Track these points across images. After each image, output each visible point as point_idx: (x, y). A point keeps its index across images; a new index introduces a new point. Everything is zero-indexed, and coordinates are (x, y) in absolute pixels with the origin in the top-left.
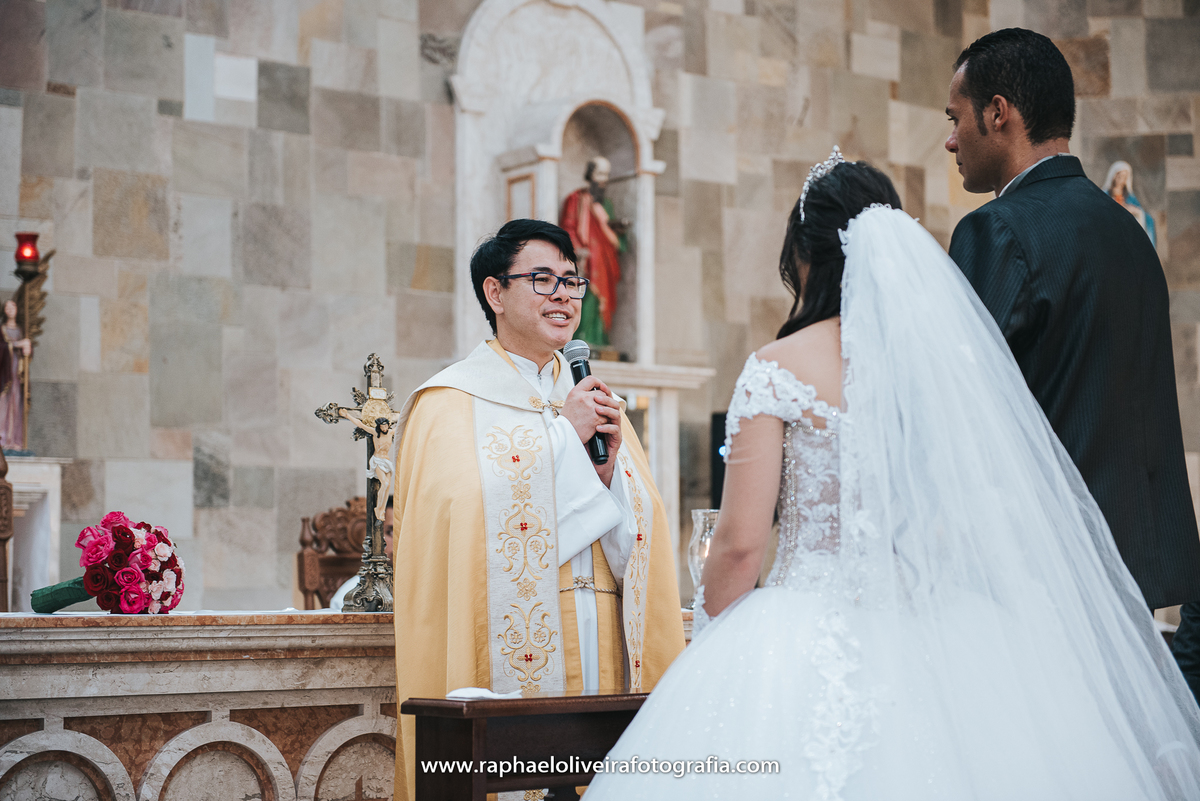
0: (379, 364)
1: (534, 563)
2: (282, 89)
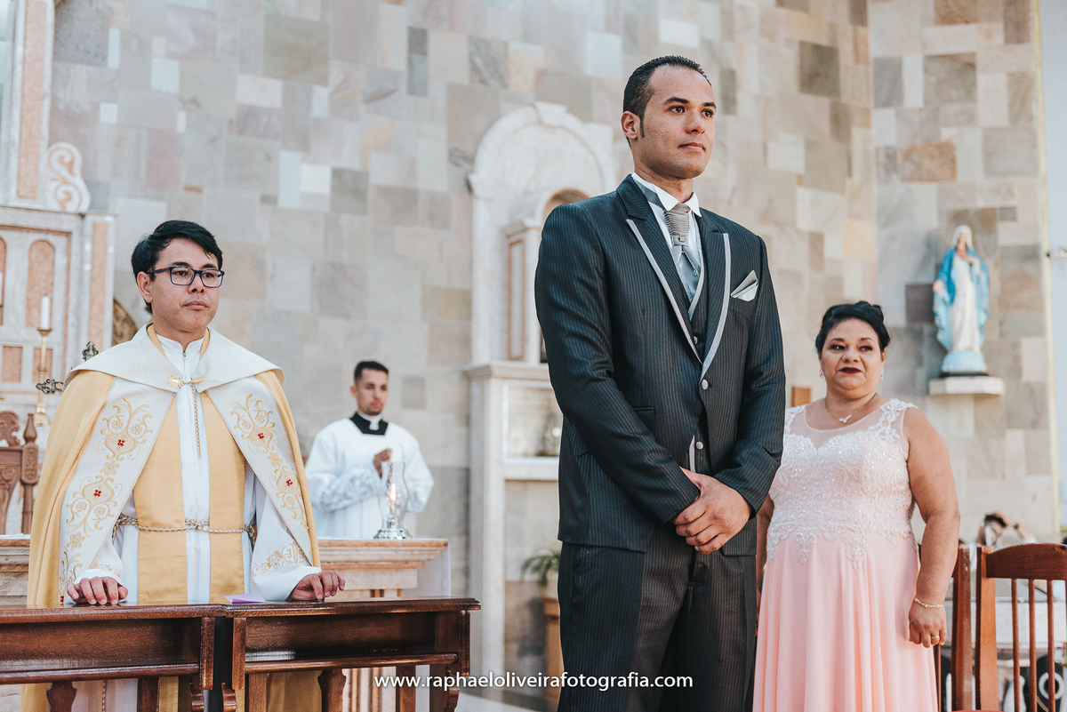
0: (94, 349)
1: (91, 524)
2: (349, 186)
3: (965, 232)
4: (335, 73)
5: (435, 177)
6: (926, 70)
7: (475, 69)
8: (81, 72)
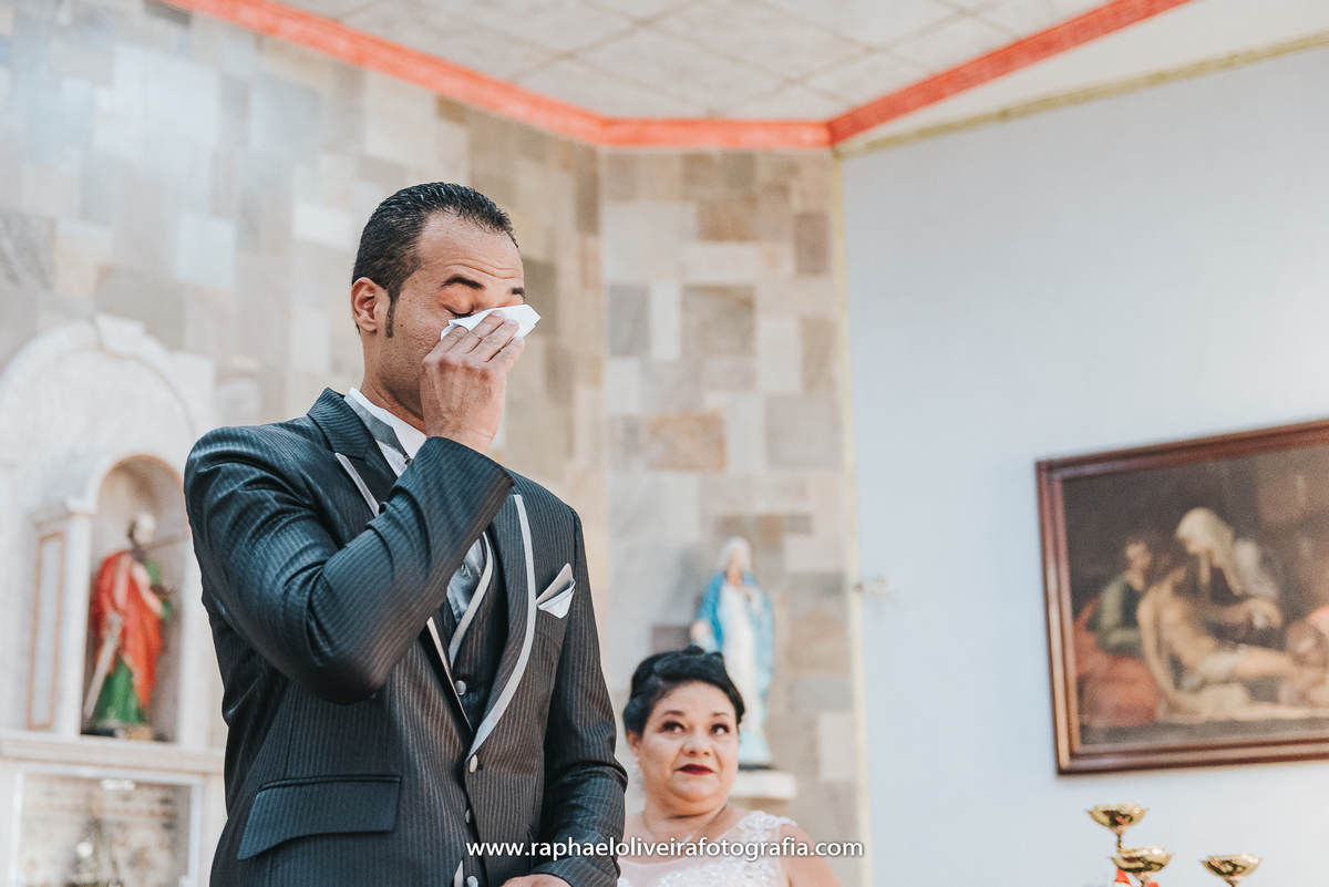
3: (739, 550)
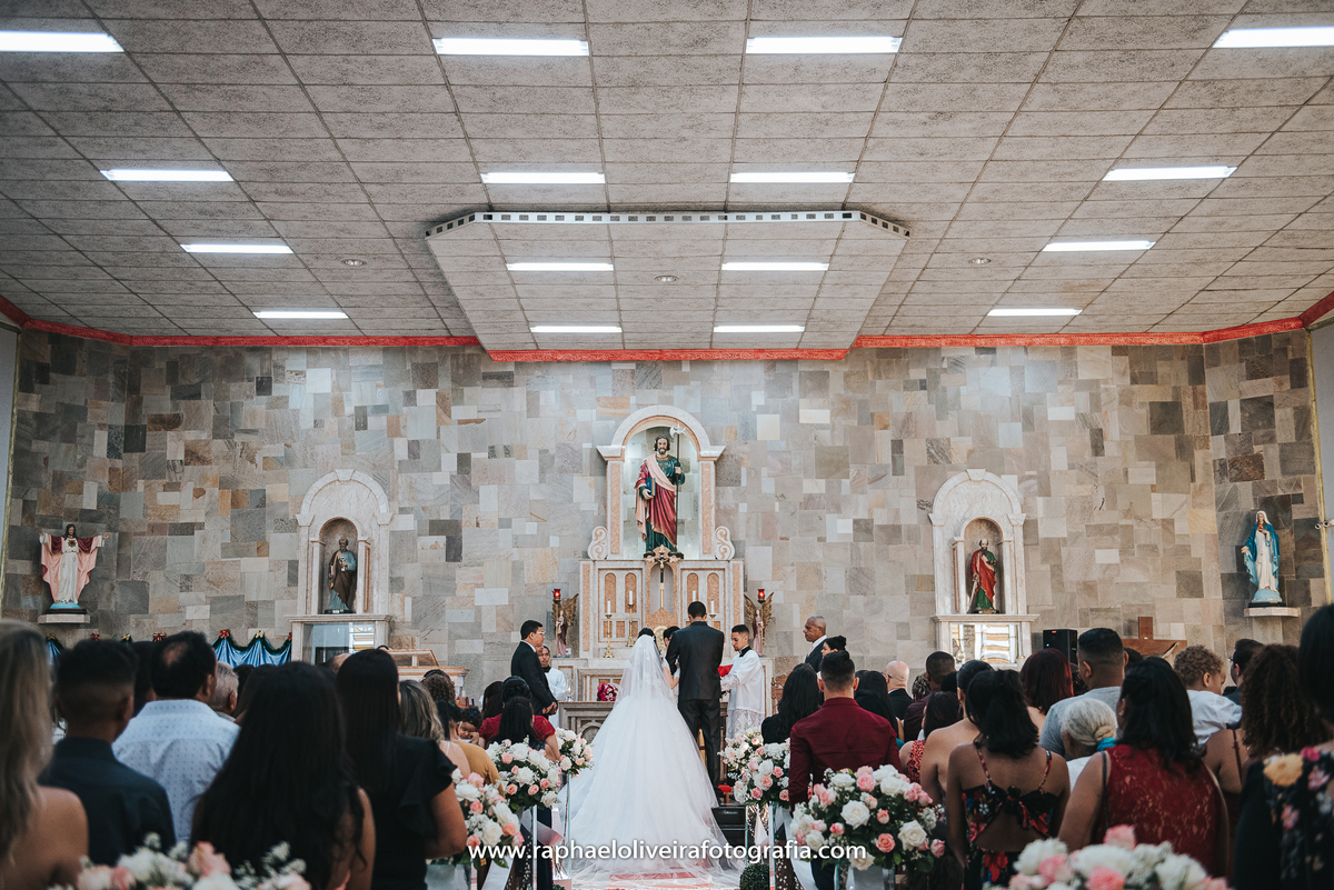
2: (863, 528)
3: (1262, 514)
4: (853, 471)
5: (910, 517)
6: (1242, 409)
7: (931, 456)
8: (730, 490)
